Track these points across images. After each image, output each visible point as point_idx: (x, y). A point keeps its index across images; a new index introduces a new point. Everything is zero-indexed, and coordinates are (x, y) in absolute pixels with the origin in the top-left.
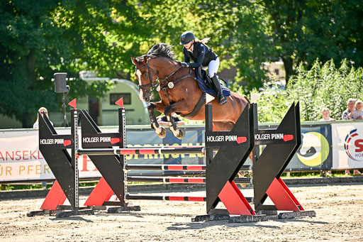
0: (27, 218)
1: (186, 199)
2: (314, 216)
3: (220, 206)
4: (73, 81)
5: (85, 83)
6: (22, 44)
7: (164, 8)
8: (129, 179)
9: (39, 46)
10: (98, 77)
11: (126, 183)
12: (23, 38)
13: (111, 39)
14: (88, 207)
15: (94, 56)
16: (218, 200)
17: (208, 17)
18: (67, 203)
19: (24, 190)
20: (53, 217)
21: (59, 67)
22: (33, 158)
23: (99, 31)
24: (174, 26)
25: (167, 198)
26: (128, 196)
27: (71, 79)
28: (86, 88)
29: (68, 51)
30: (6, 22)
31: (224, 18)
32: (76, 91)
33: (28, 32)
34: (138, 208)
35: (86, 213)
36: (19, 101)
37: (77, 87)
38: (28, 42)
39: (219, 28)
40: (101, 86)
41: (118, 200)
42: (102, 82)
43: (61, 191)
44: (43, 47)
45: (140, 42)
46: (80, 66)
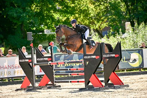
0: (15, 92)
1: (78, 82)
2: (129, 87)
3: (90, 84)
4: (41, 34)
5: (46, 35)
6: (18, 20)
7: (78, 2)
8: (56, 75)
9: (25, 21)
10: (51, 32)
11: (54, 76)
12: (18, 17)
13: (56, 16)
14: (40, 86)
15: (50, 23)
16: (89, 82)
17: (97, 5)
18: (31, 85)
19: (16, 81)
20: (25, 91)
21: (34, 29)
22: (19, 67)
23: (51, 13)
24: (83, 10)
25: (71, 82)
26: (55, 81)
27: (40, 33)
28: (46, 37)
29: (37, 22)
30: (11, 11)
31: (104, 5)
32: (42, 39)
33: (20, 15)
34: (60, 86)
35: (38, 89)
36: (18, 44)
37: (43, 37)
38: (20, 19)
39: (102, 9)
40: (53, 36)
41: (52, 83)
42: (53, 34)
43: (28, 80)
44: (27, 21)
45: (69, 17)
46: (44, 28)
